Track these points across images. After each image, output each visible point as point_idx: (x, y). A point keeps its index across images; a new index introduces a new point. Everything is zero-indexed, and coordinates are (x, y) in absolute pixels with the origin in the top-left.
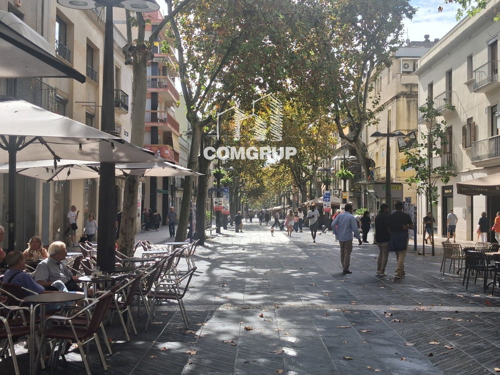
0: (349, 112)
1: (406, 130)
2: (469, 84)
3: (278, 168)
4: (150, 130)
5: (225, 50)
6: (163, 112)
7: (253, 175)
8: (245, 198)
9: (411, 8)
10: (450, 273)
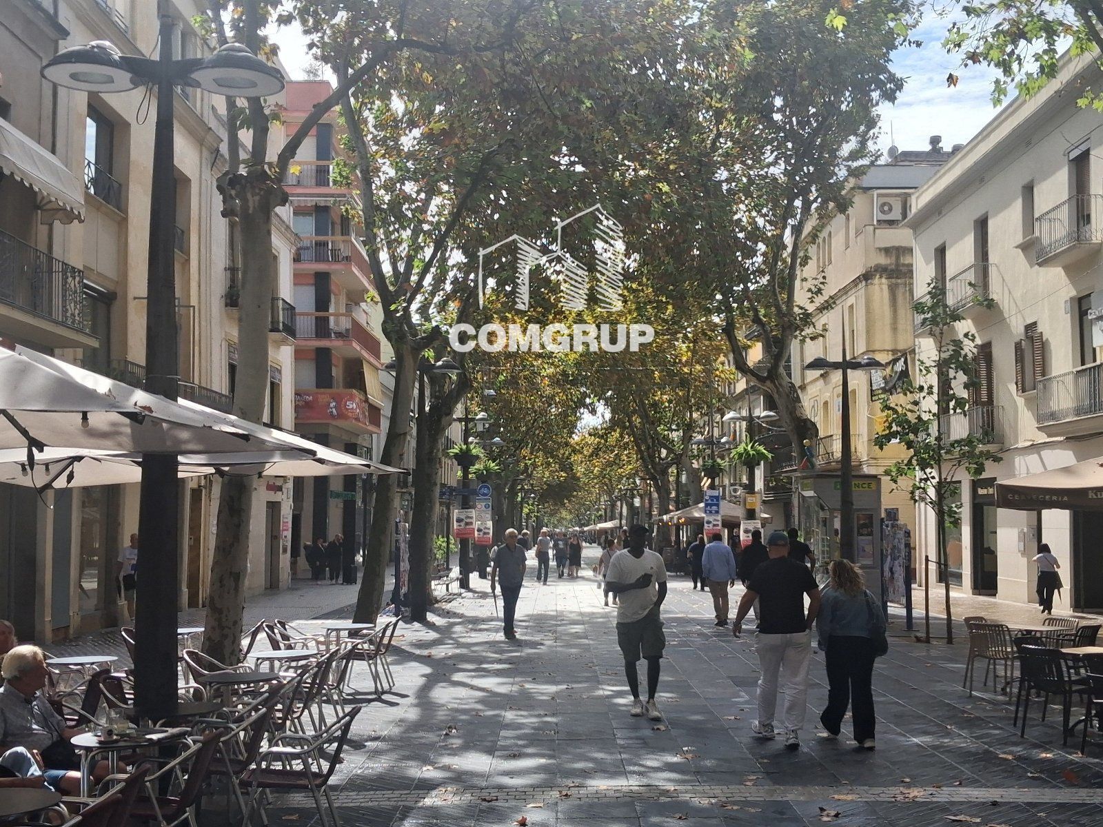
0: (756, 311)
1: (888, 351)
2: (1025, 247)
3: (605, 437)
4: (313, 356)
5: (468, 181)
6: (342, 315)
7: (549, 453)
8: (532, 505)
9: (892, 78)
10: (986, 692)
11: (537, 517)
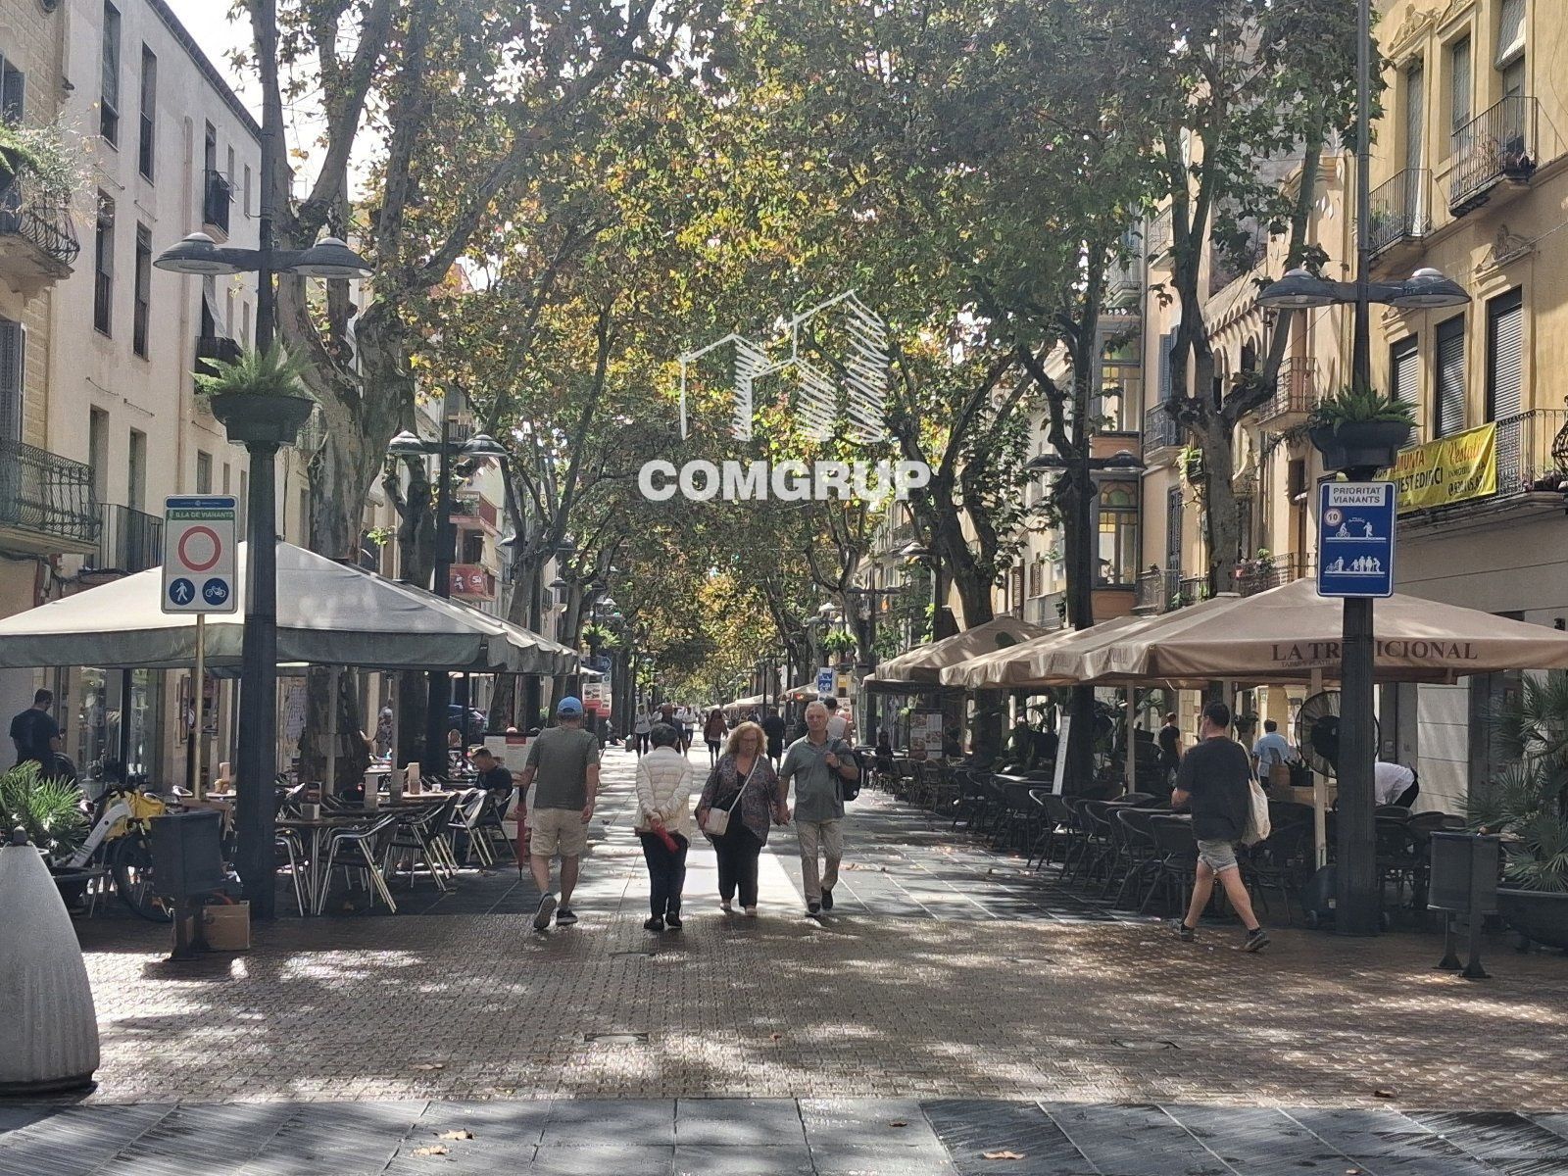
8: (648, 672)
11: (654, 688)
